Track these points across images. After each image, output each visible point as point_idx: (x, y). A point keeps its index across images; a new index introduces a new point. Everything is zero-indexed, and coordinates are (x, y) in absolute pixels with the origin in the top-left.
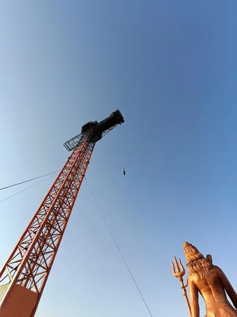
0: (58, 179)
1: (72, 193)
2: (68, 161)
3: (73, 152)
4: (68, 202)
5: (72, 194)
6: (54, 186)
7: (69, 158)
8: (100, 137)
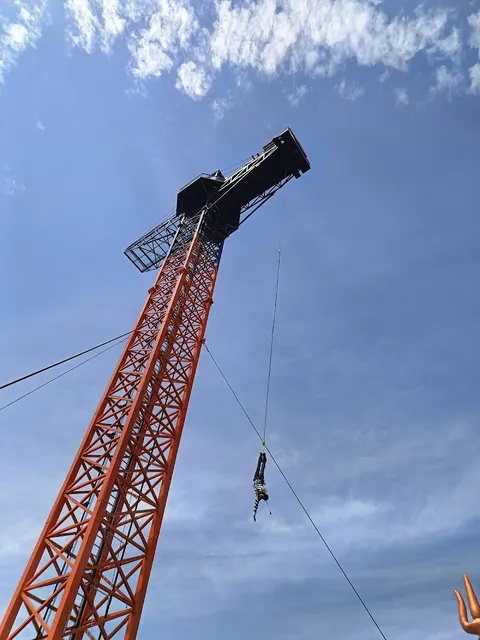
0: (128, 353)
1: (175, 391)
2: (151, 301)
3: (162, 274)
4: (167, 417)
5: (174, 395)
6: (118, 375)
7: (153, 291)
8: (234, 224)
